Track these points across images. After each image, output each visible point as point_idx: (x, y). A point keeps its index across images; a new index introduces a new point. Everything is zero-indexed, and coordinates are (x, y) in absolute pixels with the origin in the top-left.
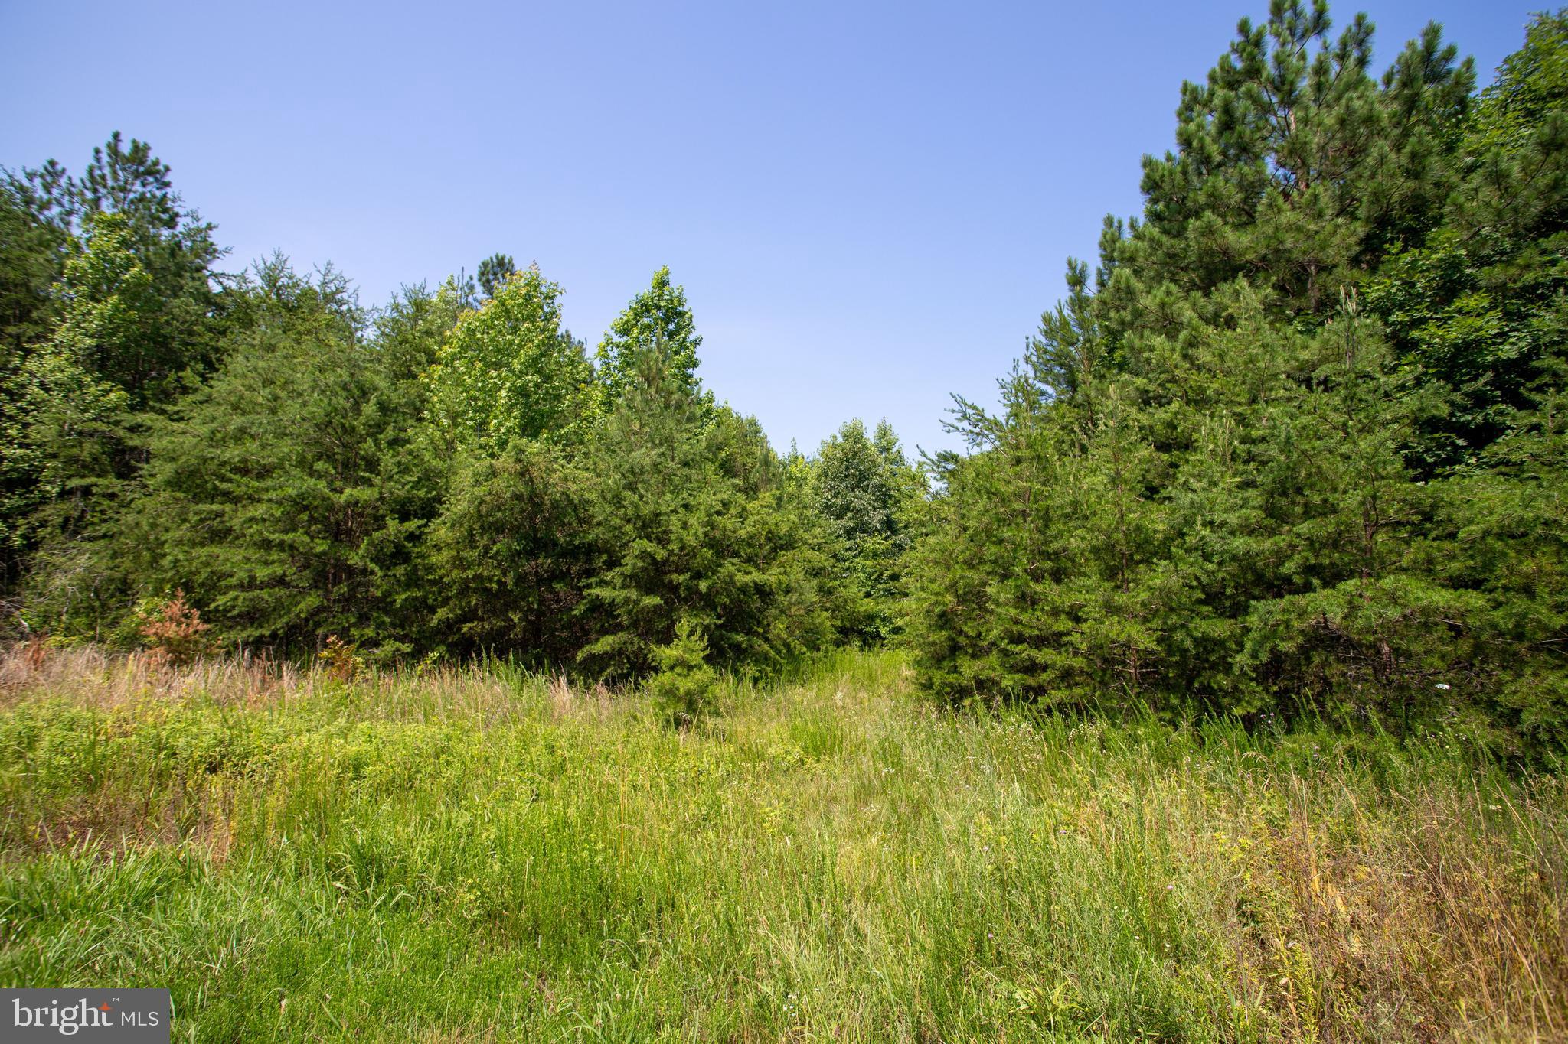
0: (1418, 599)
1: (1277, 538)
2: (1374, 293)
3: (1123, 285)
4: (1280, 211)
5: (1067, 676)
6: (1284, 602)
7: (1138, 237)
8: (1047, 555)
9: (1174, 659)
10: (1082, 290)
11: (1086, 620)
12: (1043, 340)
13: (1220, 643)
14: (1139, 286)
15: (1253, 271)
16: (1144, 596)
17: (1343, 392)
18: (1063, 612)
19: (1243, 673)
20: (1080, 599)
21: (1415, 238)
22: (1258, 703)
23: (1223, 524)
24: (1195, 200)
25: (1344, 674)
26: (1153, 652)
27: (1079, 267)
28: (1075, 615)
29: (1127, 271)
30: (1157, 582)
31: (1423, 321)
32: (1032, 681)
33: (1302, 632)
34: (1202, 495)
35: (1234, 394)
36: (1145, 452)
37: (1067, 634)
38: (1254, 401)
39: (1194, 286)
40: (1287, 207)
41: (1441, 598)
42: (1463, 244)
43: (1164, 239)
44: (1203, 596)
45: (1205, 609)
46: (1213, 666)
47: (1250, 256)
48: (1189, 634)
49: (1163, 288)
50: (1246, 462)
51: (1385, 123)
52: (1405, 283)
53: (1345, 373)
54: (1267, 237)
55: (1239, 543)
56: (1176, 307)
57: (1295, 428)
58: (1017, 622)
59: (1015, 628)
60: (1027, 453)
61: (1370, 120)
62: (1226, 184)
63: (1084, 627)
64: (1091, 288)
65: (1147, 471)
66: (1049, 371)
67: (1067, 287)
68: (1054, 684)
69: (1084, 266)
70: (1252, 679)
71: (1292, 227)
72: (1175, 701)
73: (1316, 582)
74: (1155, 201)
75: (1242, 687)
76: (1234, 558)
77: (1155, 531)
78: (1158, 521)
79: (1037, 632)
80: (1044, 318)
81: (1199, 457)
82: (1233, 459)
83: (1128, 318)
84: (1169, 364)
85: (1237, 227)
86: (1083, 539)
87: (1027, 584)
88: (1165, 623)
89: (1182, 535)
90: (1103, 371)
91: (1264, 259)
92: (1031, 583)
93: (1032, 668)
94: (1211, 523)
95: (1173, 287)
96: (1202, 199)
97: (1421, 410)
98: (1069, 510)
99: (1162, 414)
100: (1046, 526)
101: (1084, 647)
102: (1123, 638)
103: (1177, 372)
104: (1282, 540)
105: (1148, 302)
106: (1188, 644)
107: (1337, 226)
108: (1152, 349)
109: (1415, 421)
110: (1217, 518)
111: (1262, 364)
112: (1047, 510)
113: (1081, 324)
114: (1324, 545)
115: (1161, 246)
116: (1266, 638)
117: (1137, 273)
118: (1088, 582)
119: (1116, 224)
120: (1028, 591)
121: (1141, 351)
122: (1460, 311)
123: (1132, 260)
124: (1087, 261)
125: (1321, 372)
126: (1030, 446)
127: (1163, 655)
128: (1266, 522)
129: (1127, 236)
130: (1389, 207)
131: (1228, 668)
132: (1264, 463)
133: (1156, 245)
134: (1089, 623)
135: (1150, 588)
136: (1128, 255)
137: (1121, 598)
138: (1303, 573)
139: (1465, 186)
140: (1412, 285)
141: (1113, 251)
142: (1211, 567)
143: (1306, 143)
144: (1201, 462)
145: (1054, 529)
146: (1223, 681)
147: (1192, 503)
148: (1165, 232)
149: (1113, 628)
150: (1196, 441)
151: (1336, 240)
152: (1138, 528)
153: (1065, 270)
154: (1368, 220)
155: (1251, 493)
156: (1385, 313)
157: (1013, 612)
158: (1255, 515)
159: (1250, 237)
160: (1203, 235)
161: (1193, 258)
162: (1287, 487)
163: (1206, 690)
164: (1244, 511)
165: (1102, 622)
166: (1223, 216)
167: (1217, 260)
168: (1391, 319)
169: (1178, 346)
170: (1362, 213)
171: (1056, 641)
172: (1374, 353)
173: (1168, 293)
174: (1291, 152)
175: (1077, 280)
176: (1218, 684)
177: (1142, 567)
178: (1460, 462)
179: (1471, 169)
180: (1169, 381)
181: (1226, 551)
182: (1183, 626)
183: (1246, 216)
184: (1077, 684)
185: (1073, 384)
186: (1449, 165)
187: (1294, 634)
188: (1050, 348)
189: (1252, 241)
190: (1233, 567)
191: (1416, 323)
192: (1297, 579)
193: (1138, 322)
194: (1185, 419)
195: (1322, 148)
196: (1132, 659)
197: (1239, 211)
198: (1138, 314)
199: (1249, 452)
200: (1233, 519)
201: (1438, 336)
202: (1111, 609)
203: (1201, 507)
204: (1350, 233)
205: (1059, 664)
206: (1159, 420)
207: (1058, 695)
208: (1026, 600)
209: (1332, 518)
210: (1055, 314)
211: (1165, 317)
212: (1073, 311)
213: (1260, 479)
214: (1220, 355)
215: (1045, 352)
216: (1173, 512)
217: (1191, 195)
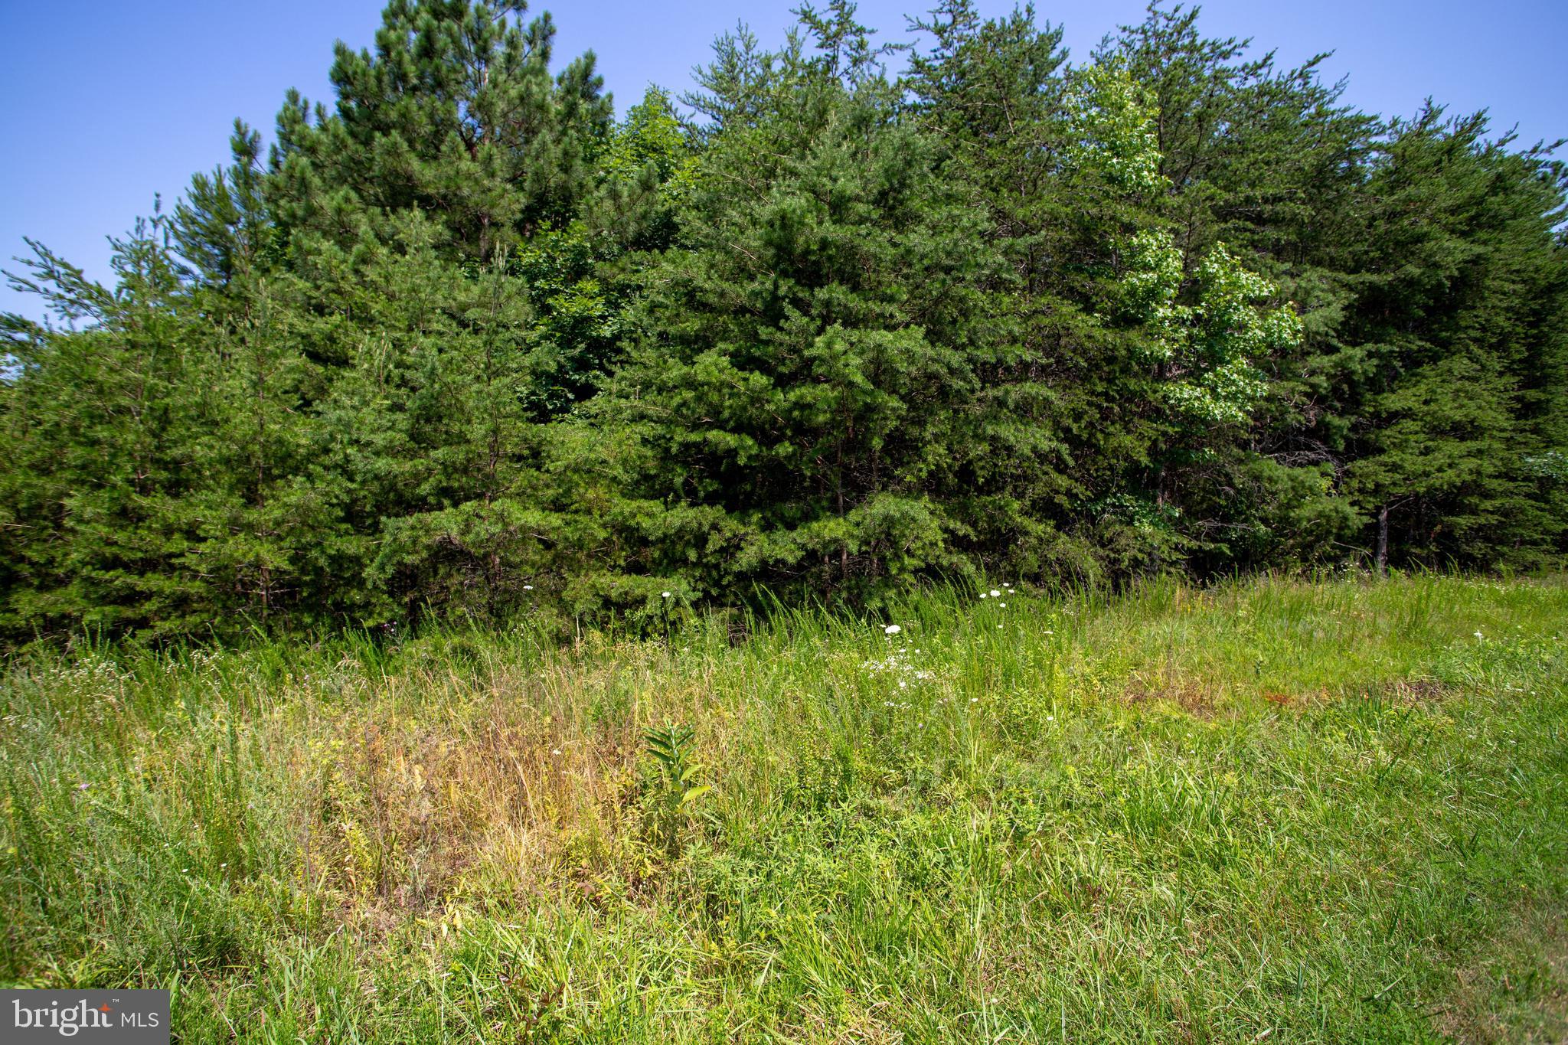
0: (518, 519)
1: (417, 461)
2: (528, 258)
3: (297, 174)
4: (460, 158)
5: (181, 604)
6: (411, 520)
7: (324, 128)
8: (162, 464)
9: (307, 578)
10: (250, 163)
11: (204, 540)
12: (192, 206)
13: (356, 560)
14: (317, 181)
15: (430, 205)
16: (277, 513)
17: (484, 337)
18: (180, 530)
19: (376, 587)
20: (200, 513)
21: (561, 223)
22: (387, 614)
23: (369, 444)
24: (386, 114)
25: (461, 583)
26: (285, 572)
27: (250, 134)
28: (192, 534)
29: (304, 161)
30: (293, 499)
31: (556, 292)
32: (128, 613)
33: (428, 547)
34: (352, 413)
35: (396, 320)
36: (294, 360)
37: (182, 555)
38: (410, 329)
39: (378, 202)
40: (467, 155)
41: (533, 517)
42: (589, 238)
43: (350, 141)
44: (341, 514)
45: (344, 526)
46: (348, 583)
47: (431, 191)
48: (323, 552)
49: (342, 193)
50: (398, 387)
51: (552, 116)
52: (549, 256)
53: (488, 321)
54: (449, 178)
55: (382, 464)
56: (354, 217)
57: (440, 361)
58: (110, 543)
59: (108, 551)
60: (142, 337)
61: (542, 107)
62: (419, 109)
63: (202, 547)
64: (262, 165)
65: (301, 382)
66: (197, 247)
67: (231, 153)
68: (163, 614)
69: (257, 136)
70: (384, 592)
71: (469, 176)
72: (307, 619)
73: (446, 502)
74: (346, 97)
75: (374, 600)
76: (377, 477)
77: (298, 446)
78: (302, 435)
79: (140, 555)
80: (196, 181)
81: (354, 374)
82: (387, 381)
83: (300, 213)
84: (336, 274)
85: (422, 157)
86: (211, 447)
87: (128, 497)
88: (299, 541)
89: (327, 451)
90: (269, 264)
91: (444, 197)
92: (135, 496)
93: (132, 597)
94: (357, 441)
95: (353, 195)
96: (394, 115)
97: (538, 364)
98: (193, 412)
99: (322, 324)
100: (164, 429)
101: (203, 569)
102: (251, 557)
103: (342, 283)
104: (420, 464)
105: (327, 202)
106: (322, 562)
107: (505, 190)
108: (319, 252)
109: (533, 373)
110: (364, 438)
111: (423, 295)
112: (166, 410)
113: (246, 202)
114: (456, 470)
115: (346, 147)
116: (395, 552)
117: (316, 166)
118: (212, 497)
119: (301, 103)
120: (130, 505)
121: (309, 253)
122: (581, 291)
123: (312, 150)
124: (260, 131)
125: (471, 314)
126: (147, 329)
127: (296, 574)
128: (408, 445)
129: (313, 123)
130: (547, 190)
131: (361, 584)
132: (414, 389)
133: (339, 146)
134: (209, 543)
135: (285, 504)
136: (307, 143)
137: (252, 515)
138: (437, 495)
139: (596, 194)
140: (554, 260)
141: (292, 132)
142: (353, 486)
143: (492, 104)
144: (355, 379)
145: (172, 433)
146: (357, 596)
147: (339, 420)
148: (353, 134)
149: (239, 548)
150: (353, 358)
151: (504, 202)
152: (280, 442)
153: (231, 131)
154: (531, 193)
155: (399, 416)
156: (532, 278)
157: (104, 530)
158: (400, 438)
159: (433, 172)
160: (389, 153)
161: (377, 173)
162: (430, 414)
163: (339, 606)
164: (389, 433)
165: (225, 541)
166: (411, 143)
167: (400, 183)
168: (537, 284)
169: (351, 259)
170: (527, 185)
171: (164, 564)
172: (518, 309)
173: (347, 200)
174: (480, 107)
175: (245, 148)
176: (351, 599)
177: (280, 483)
178: (568, 411)
179: (601, 182)
180: (334, 291)
181: (369, 471)
182: (319, 544)
183: (431, 149)
184: (194, 611)
185: (227, 268)
186: (589, 172)
187: (419, 547)
188: (200, 219)
189: (435, 177)
190: (375, 487)
191: (554, 292)
192: (432, 500)
193: (311, 220)
194: (346, 334)
195: (505, 115)
196: (263, 580)
197: (426, 143)
198: (312, 211)
199: (402, 377)
200: (379, 440)
201: (568, 307)
202: (235, 526)
203: (348, 425)
204: (515, 202)
205: (167, 591)
206: (318, 330)
207: (163, 627)
208: (127, 516)
209: (464, 447)
210: (212, 180)
211: (342, 224)
212: (237, 184)
213: (409, 404)
214: (386, 277)
215: (194, 222)
216: (320, 426)
217: (383, 107)
